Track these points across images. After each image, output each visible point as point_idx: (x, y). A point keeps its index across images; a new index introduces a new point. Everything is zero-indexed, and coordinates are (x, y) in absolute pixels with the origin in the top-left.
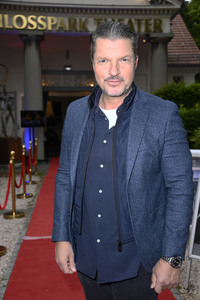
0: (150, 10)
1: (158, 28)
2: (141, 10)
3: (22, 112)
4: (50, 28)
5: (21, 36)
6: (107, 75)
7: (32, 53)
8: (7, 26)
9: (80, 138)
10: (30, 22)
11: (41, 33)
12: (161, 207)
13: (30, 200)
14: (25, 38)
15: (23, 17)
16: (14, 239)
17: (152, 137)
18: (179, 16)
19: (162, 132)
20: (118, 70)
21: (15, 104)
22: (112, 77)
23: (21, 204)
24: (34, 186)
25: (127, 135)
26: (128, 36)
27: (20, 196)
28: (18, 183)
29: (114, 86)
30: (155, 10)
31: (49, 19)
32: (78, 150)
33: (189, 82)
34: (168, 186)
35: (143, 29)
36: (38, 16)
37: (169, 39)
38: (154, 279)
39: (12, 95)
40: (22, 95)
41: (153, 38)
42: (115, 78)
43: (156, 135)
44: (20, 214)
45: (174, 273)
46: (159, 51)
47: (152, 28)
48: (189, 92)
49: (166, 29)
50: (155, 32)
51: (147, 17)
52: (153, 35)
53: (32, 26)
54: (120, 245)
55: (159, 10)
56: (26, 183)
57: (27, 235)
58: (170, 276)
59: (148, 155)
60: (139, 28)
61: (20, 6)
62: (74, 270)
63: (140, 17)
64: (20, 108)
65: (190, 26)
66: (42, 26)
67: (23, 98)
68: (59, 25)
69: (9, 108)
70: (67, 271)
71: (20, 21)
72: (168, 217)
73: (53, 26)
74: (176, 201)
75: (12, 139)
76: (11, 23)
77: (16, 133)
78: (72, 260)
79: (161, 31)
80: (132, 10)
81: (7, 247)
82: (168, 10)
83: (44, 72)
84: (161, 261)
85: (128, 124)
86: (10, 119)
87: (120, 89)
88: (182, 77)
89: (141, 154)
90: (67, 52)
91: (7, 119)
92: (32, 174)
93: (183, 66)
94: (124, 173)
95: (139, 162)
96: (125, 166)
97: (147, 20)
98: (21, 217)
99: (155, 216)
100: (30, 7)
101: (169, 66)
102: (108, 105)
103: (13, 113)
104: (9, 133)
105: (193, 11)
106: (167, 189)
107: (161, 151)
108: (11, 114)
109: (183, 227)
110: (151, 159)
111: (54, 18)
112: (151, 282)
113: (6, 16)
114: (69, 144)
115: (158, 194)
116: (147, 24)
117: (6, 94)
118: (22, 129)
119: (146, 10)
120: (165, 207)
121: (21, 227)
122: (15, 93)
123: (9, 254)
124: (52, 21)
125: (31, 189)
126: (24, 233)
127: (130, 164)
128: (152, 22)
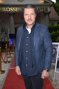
0: (44, 5)
1: (47, 10)
2: (42, 5)
3: (9, 34)
4: (16, 11)
5: (9, 13)
6: (28, 19)
7: (12, 18)
8: (5, 11)
9: (21, 37)
10: (11, 9)
11: (14, 12)
12: (44, 56)
13: (12, 58)
14: (10, 14)
15: (9, 8)
16: (7, 69)
17: (41, 36)
18: (52, 6)
19: (43, 34)
20: (31, 17)
21: (7, 32)
22: (29, 19)
23: (9, 59)
24: (13, 55)
25: (34, 36)
26: (33, 8)
27: (9, 57)
28: (8, 54)
29: (30, 22)
30: (45, 5)
31: (16, 8)
32: (20, 40)
33: (56, 25)
34: (46, 49)
35: (42, 10)
36: (13, 8)
37: (50, 13)
38: (42, 75)
39: (7, 30)
40: (9, 30)
41: (45, 13)
42: (30, 19)
43: (42, 35)
44: (9, 62)
45: (47, 73)
46: (47, 16)
47: (45, 10)
48: (55, 27)
49: (49, 10)
50: (46, 11)
51: (43, 7)
52: (45, 12)
53: (12, 10)
54: (33, 66)
55: (47, 5)
56: (11, 54)
57: (11, 68)
58: (46, 74)
59: (39, 41)
60: (41, 10)
61: (8, 5)
62: (21, 74)
63: (41, 7)
64: (9, 33)
65: (56, 9)
66: (14, 10)
67: (10, 31)
68: (19, 10)
69: (6, 33)
70: (18, 74)
71: (8, 9)
72: (46, 58)
73: (17, 10)
74: (48, 54)
75: (7, 42)
76: (6, 10)
77: (8, 40)
78: (20, 71)
79: (47, 11)
80: (39, 5)
81: (5, 71)
82: (49, 5)
83: (15, 23)
84: (44, 70)
85: (34, 33)
86: (6, 36)
87: (31, 23)
88: (54, 23)
89: (38, 40)
90: (22, 17)
91: (5, 36)
92: (12, 51)
93: (54, 20)
94: (33, 46)
95: (37, 43)
96: (33, 44)
97: (43, 8)
98: (9, 63)
99: (42, 58)
100: (11, 5)
101: (50, 20)
102: (28, 28)
103: (7, 35)
104: (6, 40)
105: (56, 5)
106: (45, 50)
107: (43, 39)
108: (6, 35)
109: (50, 60)
110: (41, 42)
111: (18, 8)
112: (41, 76)
113: (5, 8)
114: (18, 39)
115: (43, 52)
116: (43, 9)
117: (5, 29)
118: (10, 39)
119: (43, 5)
120: (45, 55)
121: (9, 65)
122: (7, 29)
123: (6, 73)
124: (17, 9)
125: (12, 55)
126: (10, 67)
127: (35, 43)
128: (45, 8)
